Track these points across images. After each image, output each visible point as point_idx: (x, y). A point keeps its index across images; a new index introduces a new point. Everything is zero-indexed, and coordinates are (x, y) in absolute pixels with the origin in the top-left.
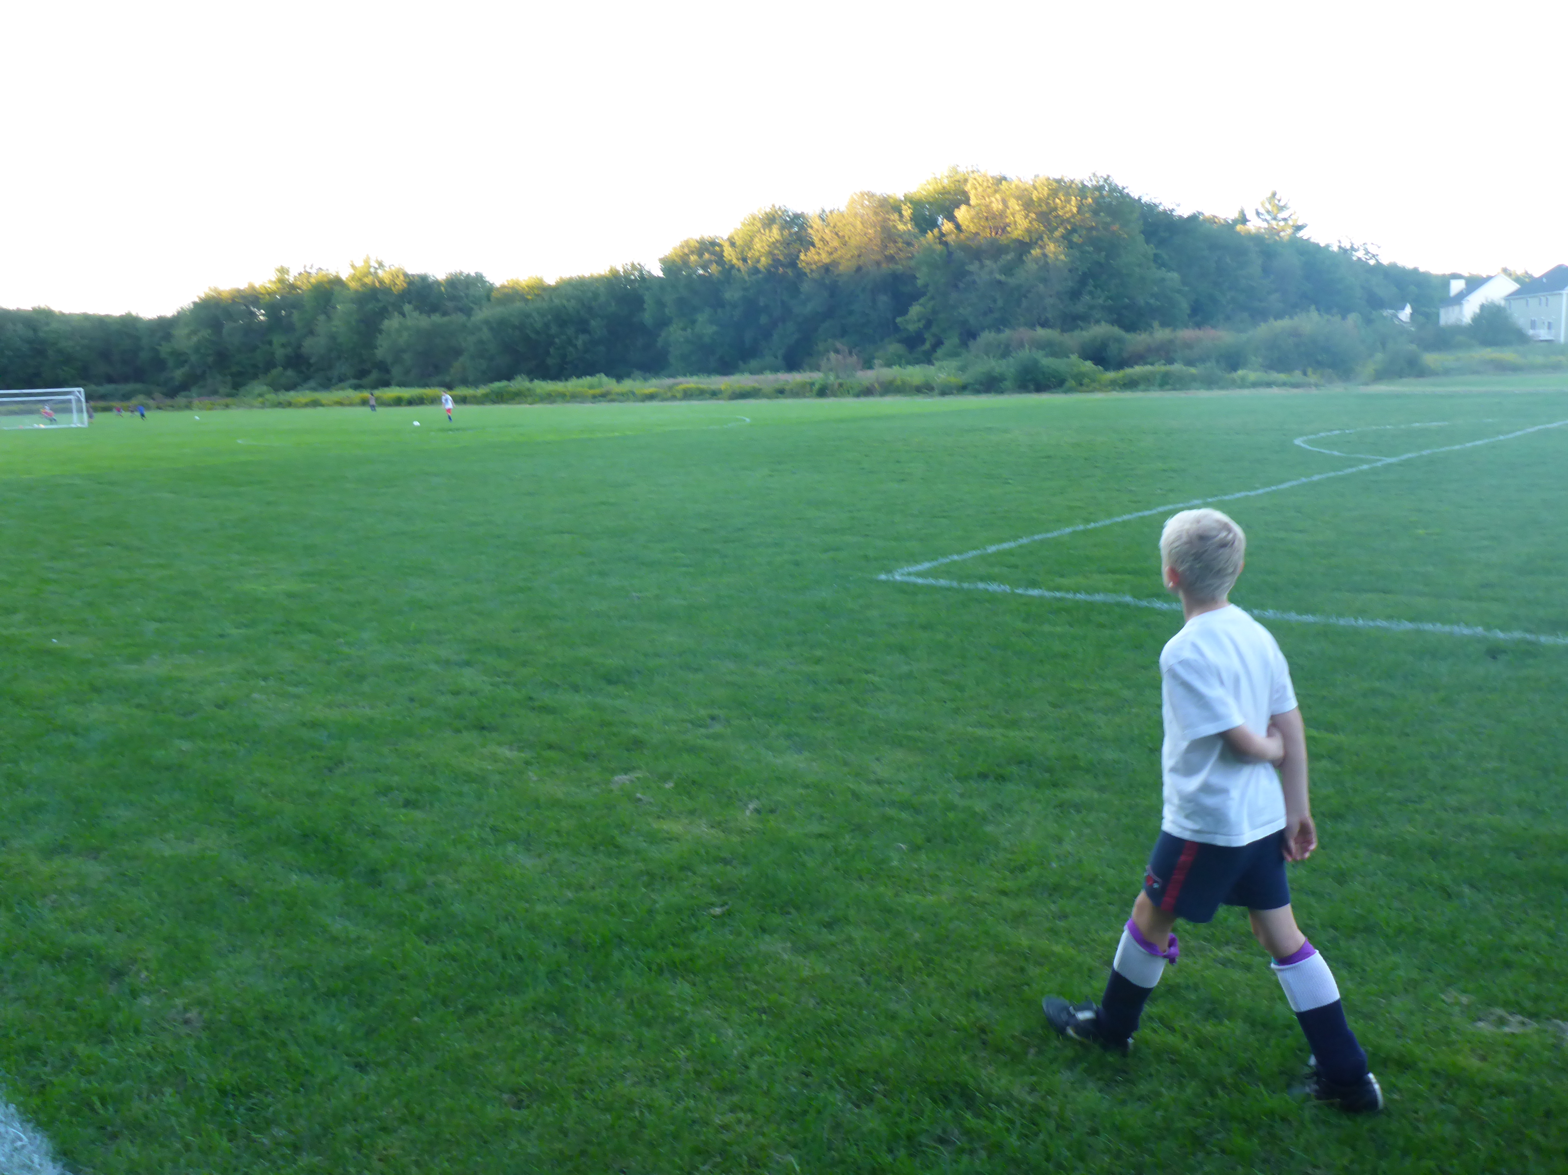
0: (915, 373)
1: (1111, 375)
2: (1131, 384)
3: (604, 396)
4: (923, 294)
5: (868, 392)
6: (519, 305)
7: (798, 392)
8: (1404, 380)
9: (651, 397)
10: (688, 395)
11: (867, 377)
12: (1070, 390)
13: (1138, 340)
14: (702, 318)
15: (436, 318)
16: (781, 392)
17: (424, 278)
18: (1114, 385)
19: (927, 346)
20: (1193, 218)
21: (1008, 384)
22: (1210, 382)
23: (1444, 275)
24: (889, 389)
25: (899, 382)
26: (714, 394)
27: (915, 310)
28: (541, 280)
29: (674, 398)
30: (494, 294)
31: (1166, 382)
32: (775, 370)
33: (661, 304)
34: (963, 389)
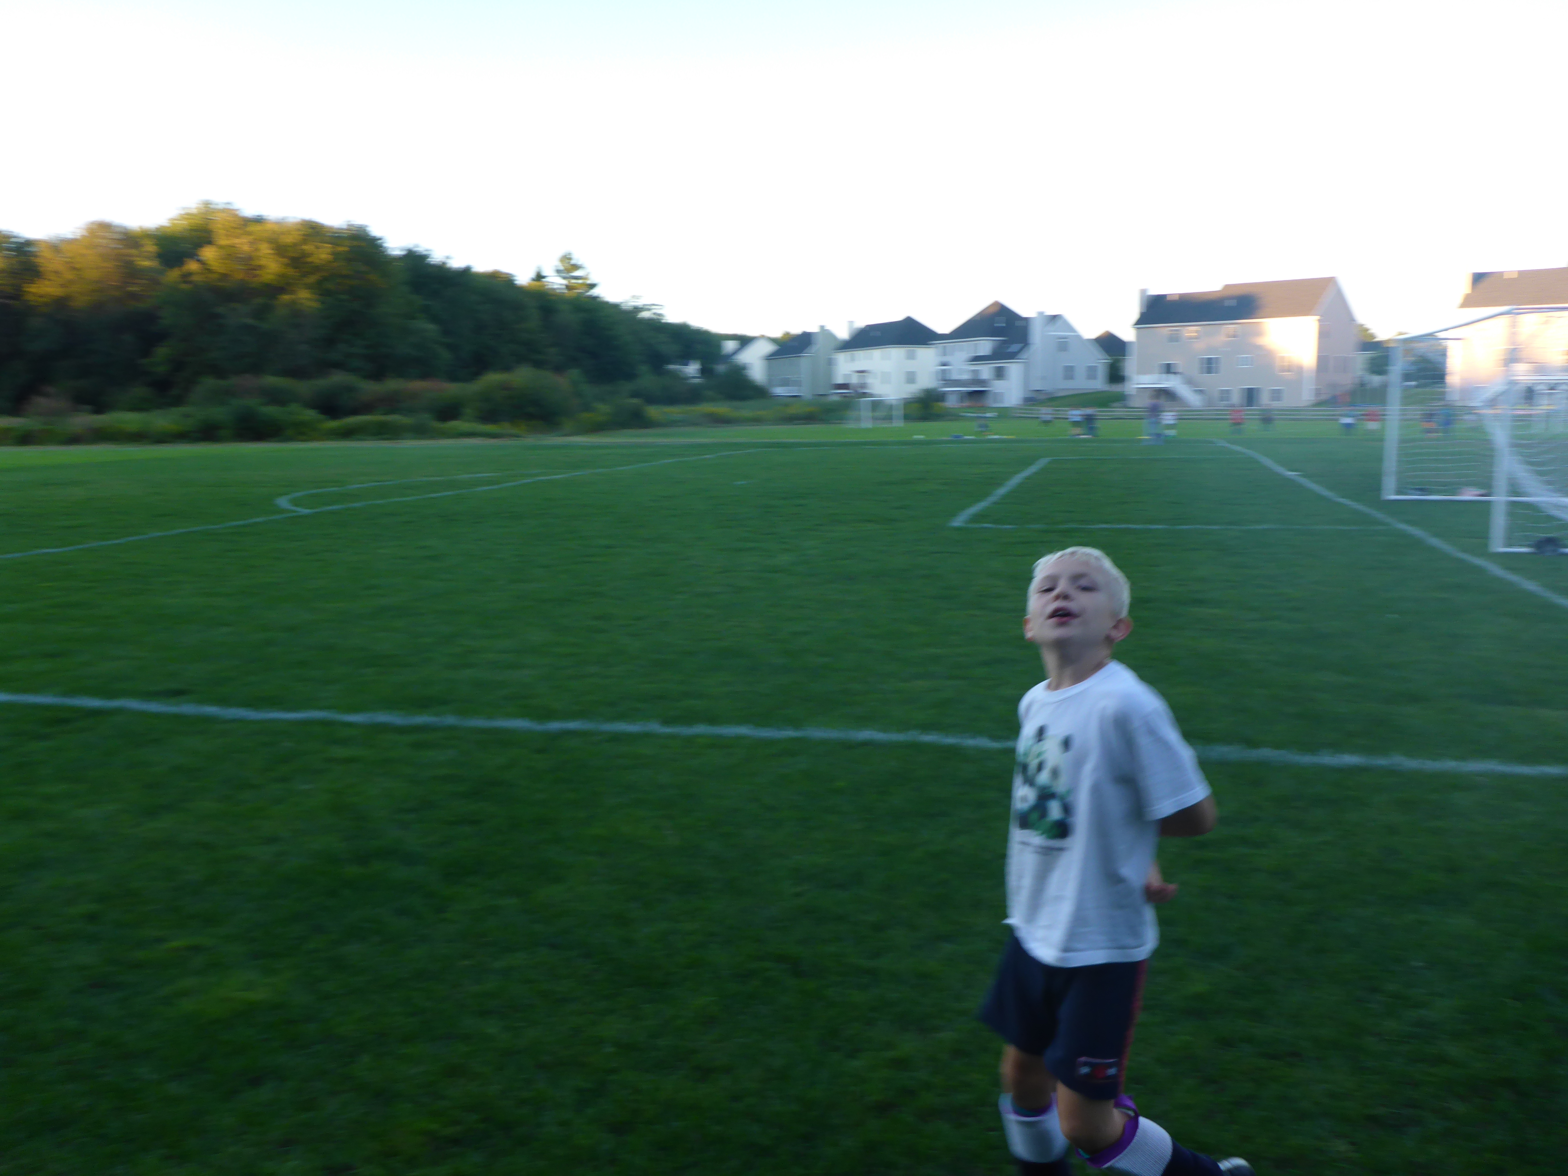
0: (134, 419)
1: (331, 424)
8: (625, 431)
12: (287, 439)
13: (373, 389)
18: (330, 434)
21: (225, 432)
24: (101, 436)
25: (113, 430)
31: (380, 432)
34: (181, 437)
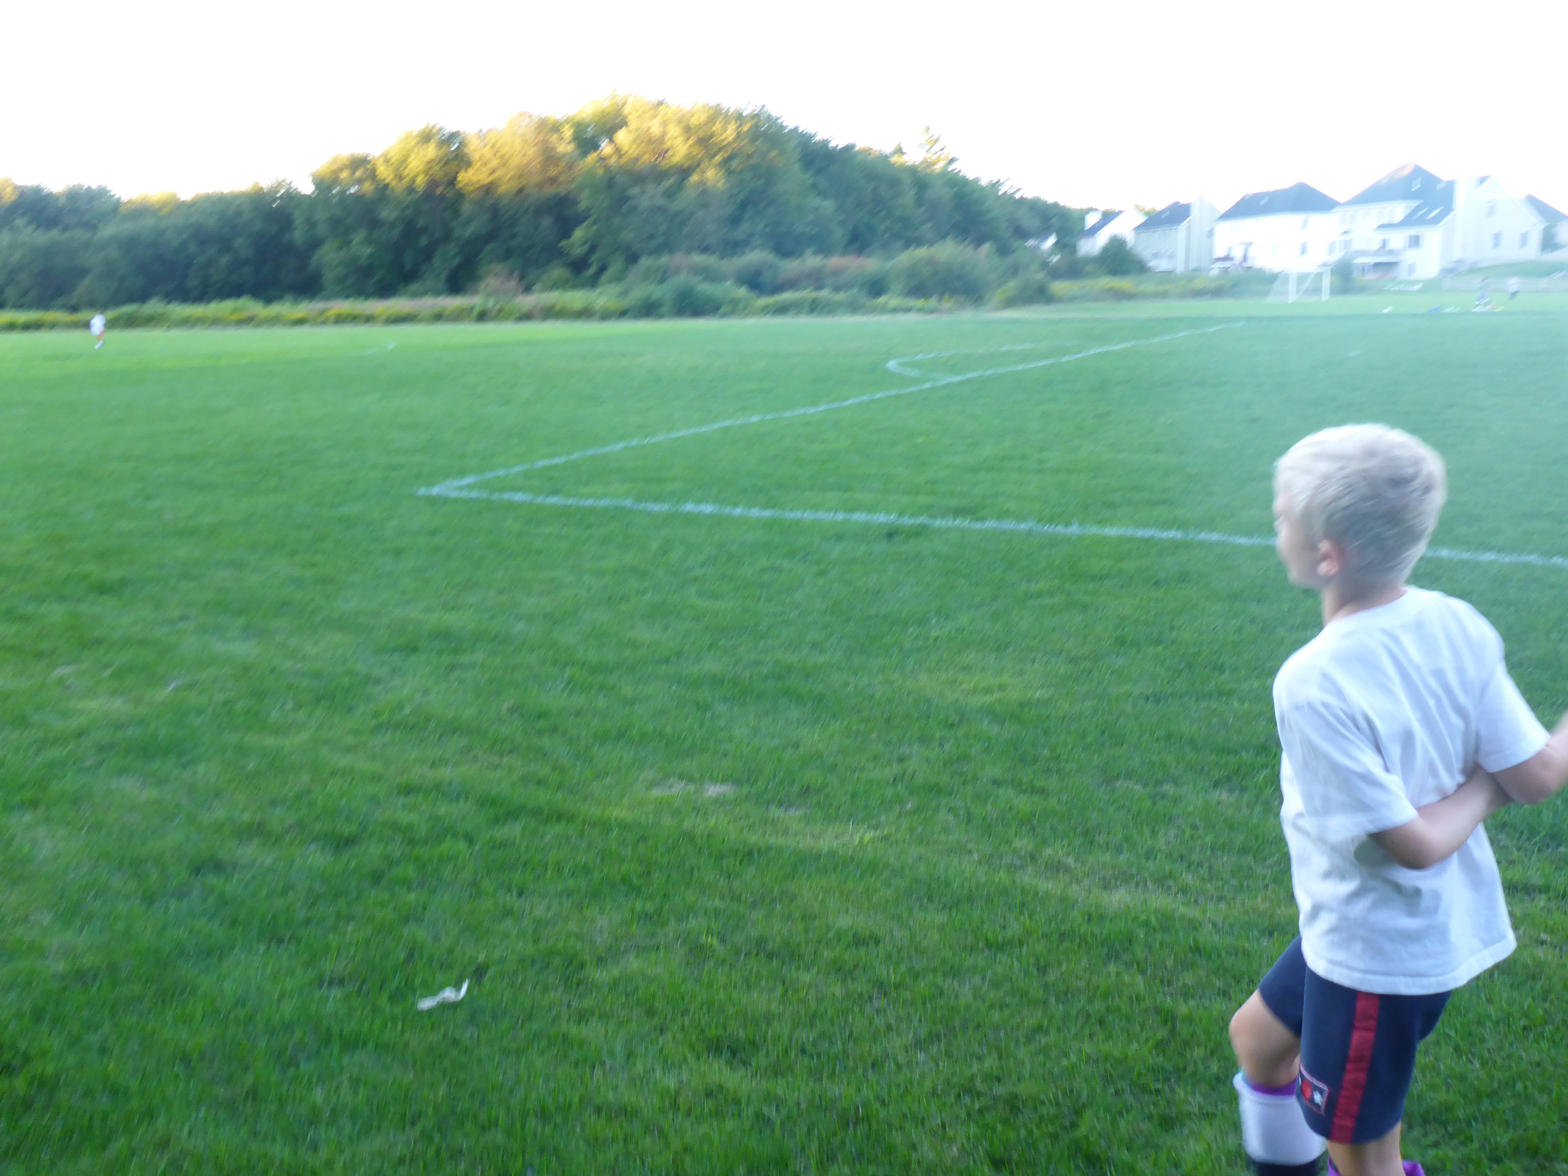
0: (576, 298)
1: (764, 301)
2: (782, 310)
3: (249, 321)
4: (585, 219)
5: (527, 317)
6: (149, 221)
7: (458, 317)
8: (1033, 307)
9: (301, 322)
10: (340, 320)
11: (527, 301)
12: (724, 316)
13: (791, 267)
14: (358, 237)
15: (54, 234)
16: (438, 317)
17: (37, 190)
18: (766, 311)
19: (592, 271)
20: (849, 148)
21: (664, 309)
22: (854, 308)
23: (1082, 209)
24: (549, 313)
25: (557, 308)
26: (369, 319)
27: (579, 234)
28: (175, 196)
29: (324, 323)
30: (122, 210)
31: (815, 308)
32: (437, 293)
33: (311, 224)
34: (623, 314)
